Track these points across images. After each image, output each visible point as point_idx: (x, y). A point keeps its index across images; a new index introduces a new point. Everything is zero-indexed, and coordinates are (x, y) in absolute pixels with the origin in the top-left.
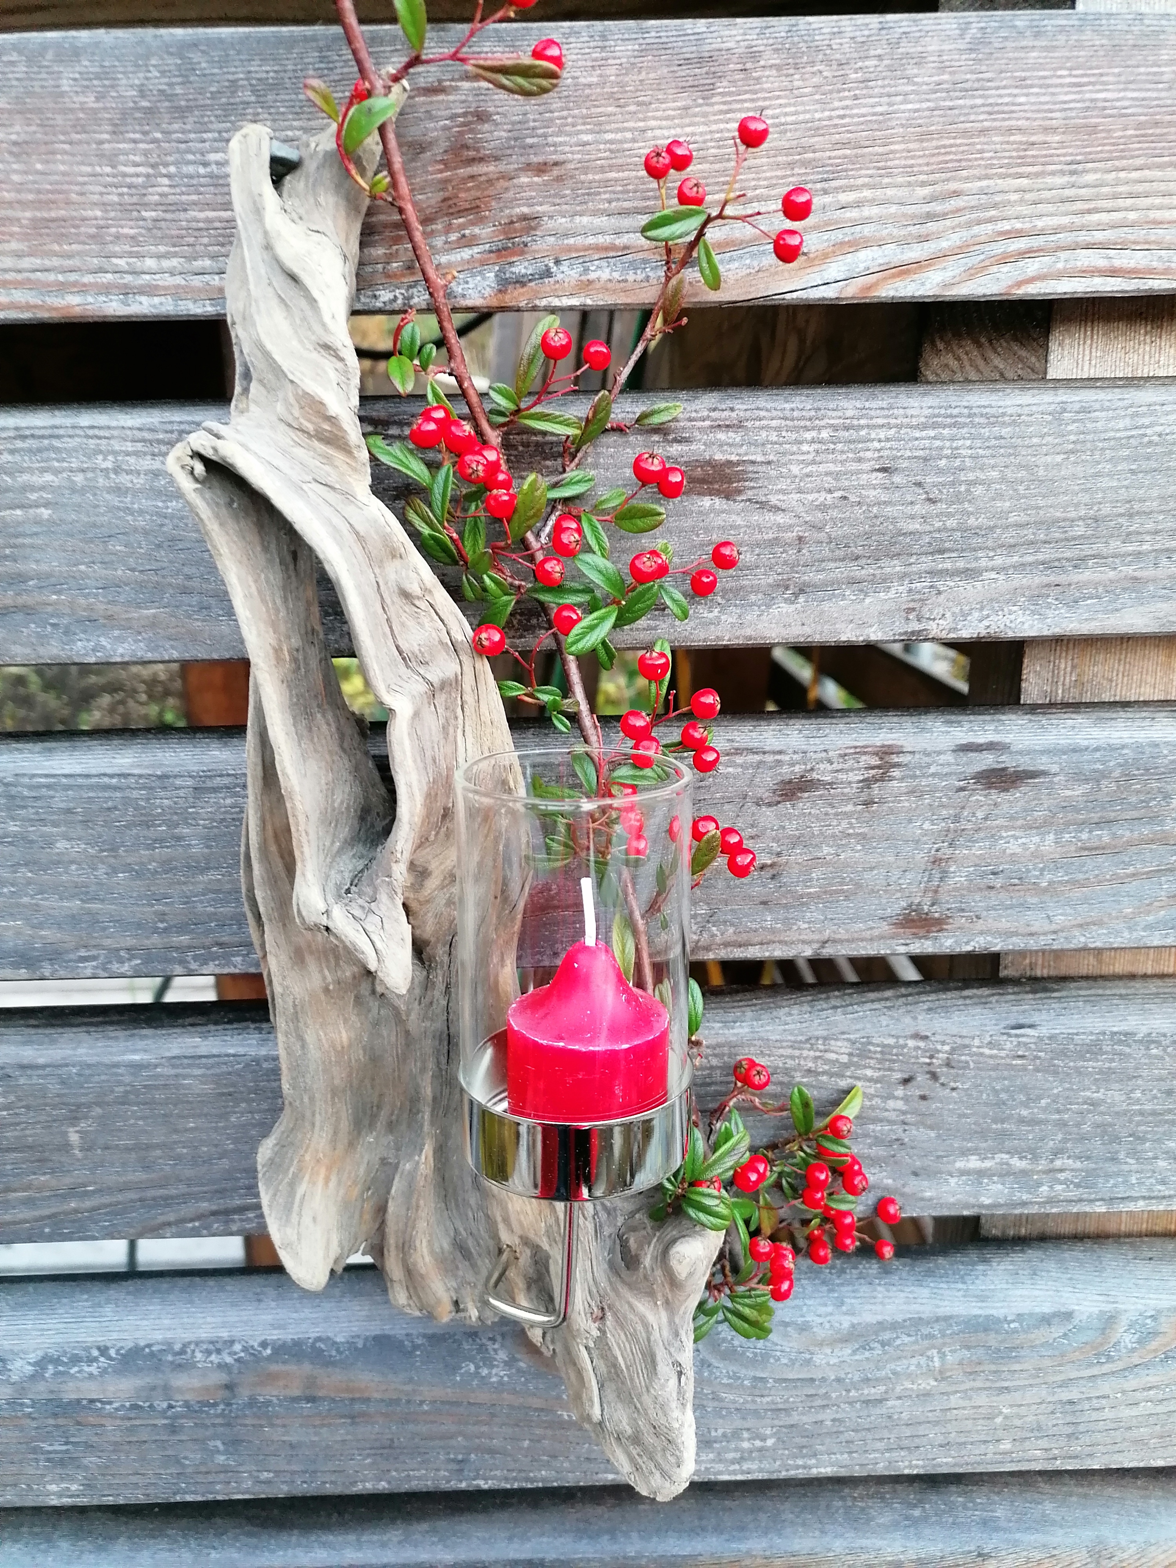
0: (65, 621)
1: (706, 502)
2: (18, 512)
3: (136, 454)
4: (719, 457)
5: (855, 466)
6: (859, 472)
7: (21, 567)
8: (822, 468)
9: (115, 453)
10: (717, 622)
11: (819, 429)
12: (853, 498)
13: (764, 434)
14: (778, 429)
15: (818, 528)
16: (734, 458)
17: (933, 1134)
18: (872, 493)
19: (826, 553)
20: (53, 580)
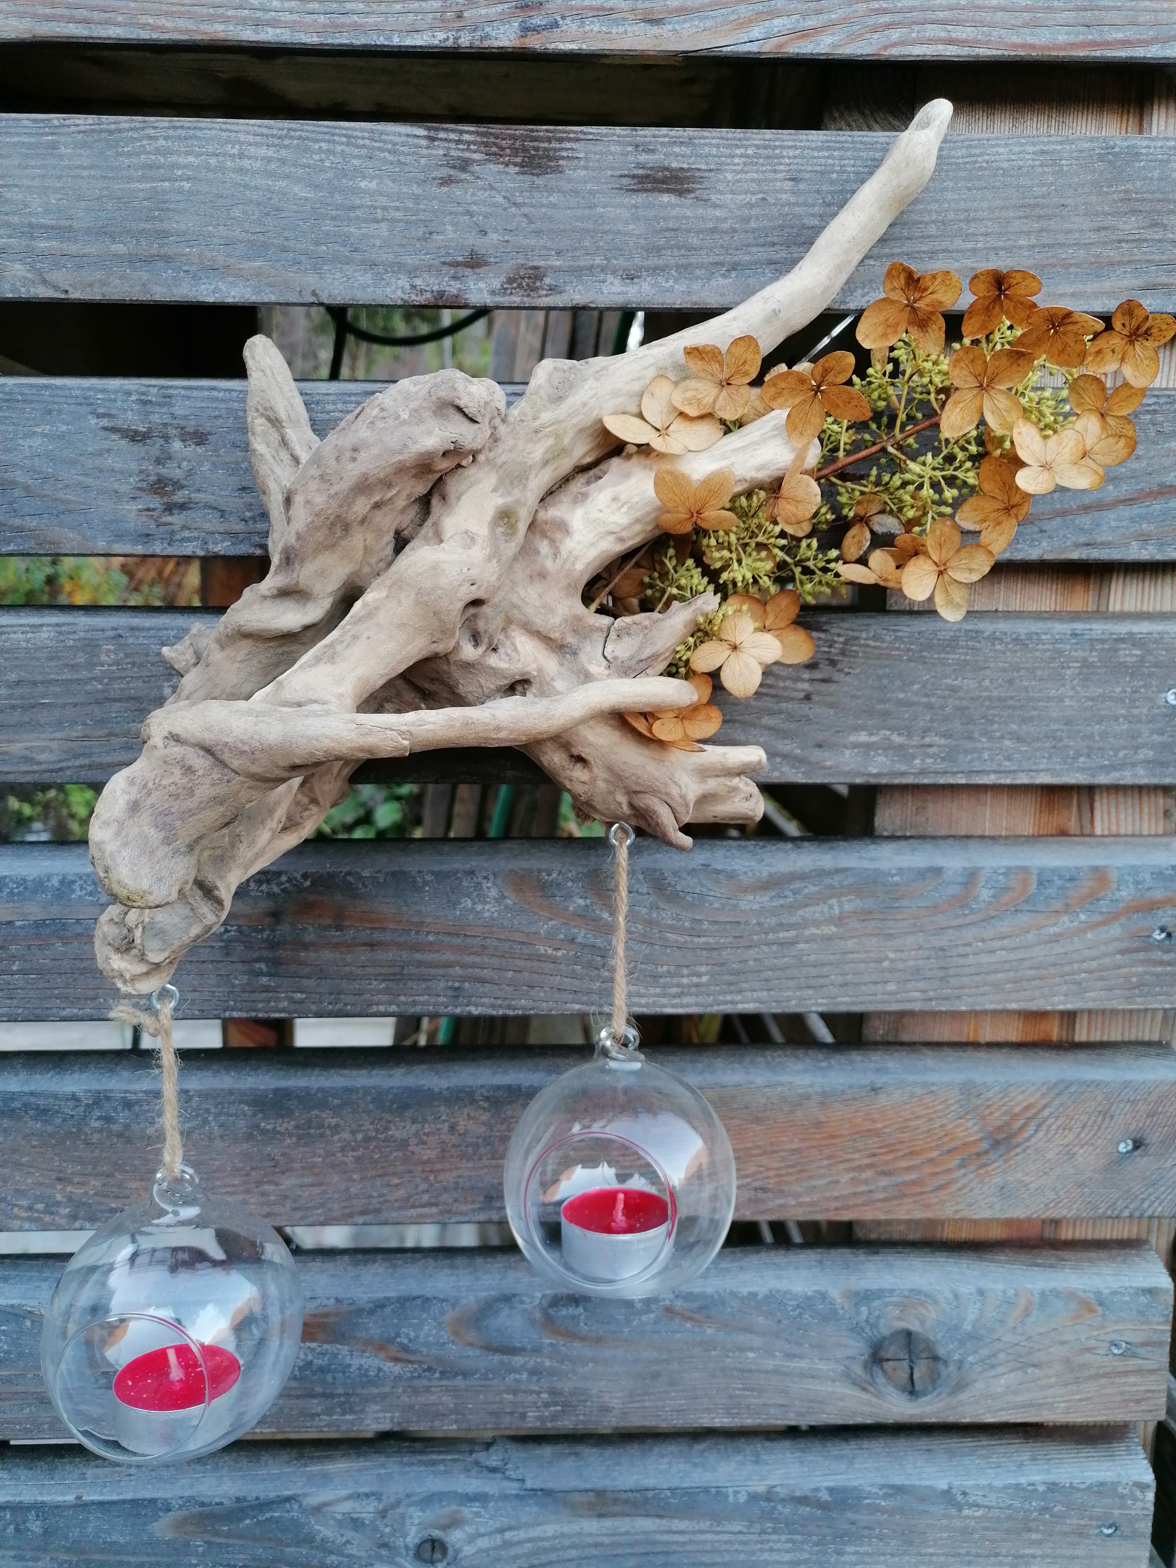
0: (194, 268)
1: (666, 198)
2: (167, 184)
3: (256, 144)
4: (674, 165)
5: (771, 176)
6: (774, 180)
7: (165, 225)
8: (749, 176)
9: (241, 143)
10: (671, 290)
11: (746, 147)
12: (771, 200)
13: (707, 149)
14: (717, 146)
15: (746, 220)
16: (685, 166)
17: (832, 712)
18: (784, 196)
19: (751, 240)
20: (187, 237)
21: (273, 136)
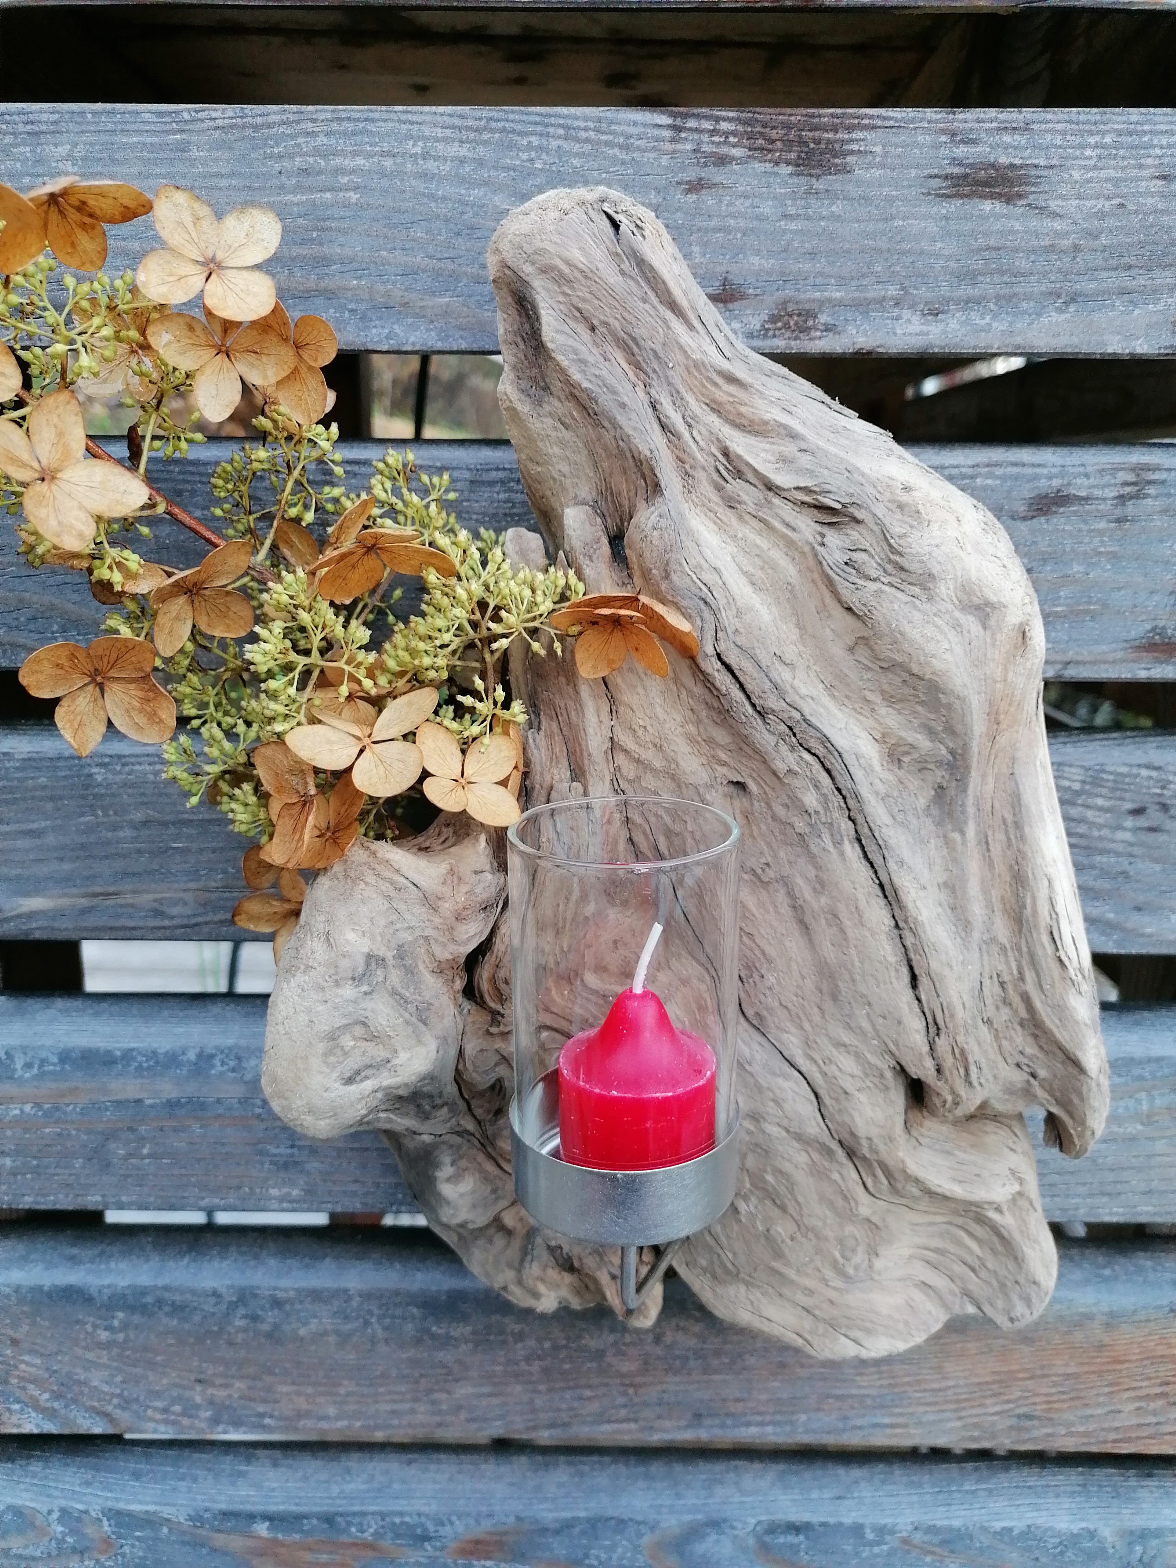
21: (468, 128)
